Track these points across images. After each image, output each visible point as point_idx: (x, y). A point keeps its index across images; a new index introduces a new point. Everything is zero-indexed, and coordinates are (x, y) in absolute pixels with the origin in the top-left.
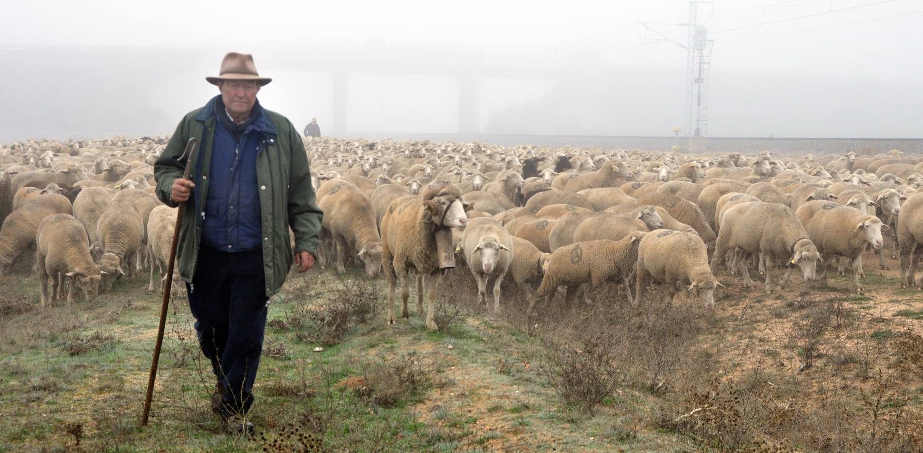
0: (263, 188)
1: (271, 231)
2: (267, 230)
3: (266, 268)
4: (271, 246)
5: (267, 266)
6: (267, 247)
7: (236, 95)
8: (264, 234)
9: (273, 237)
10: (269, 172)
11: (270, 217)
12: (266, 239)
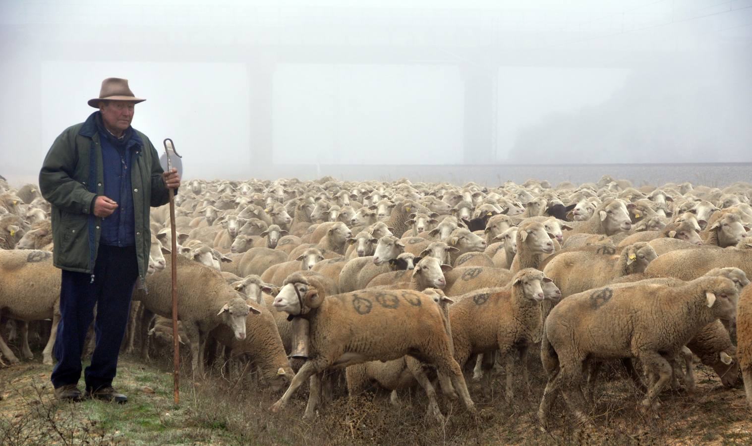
0: (136, 190)
1: (142, 226)
2: (139, 225)
3: (139, 258)
4: (142, 240)
5: (140, 256)
6: (139, 241)
7: (122, 114)
8: (136, 230)
9: (144, 233)
10: (140, 177)
11: (141, 215)
12: (138, 233)
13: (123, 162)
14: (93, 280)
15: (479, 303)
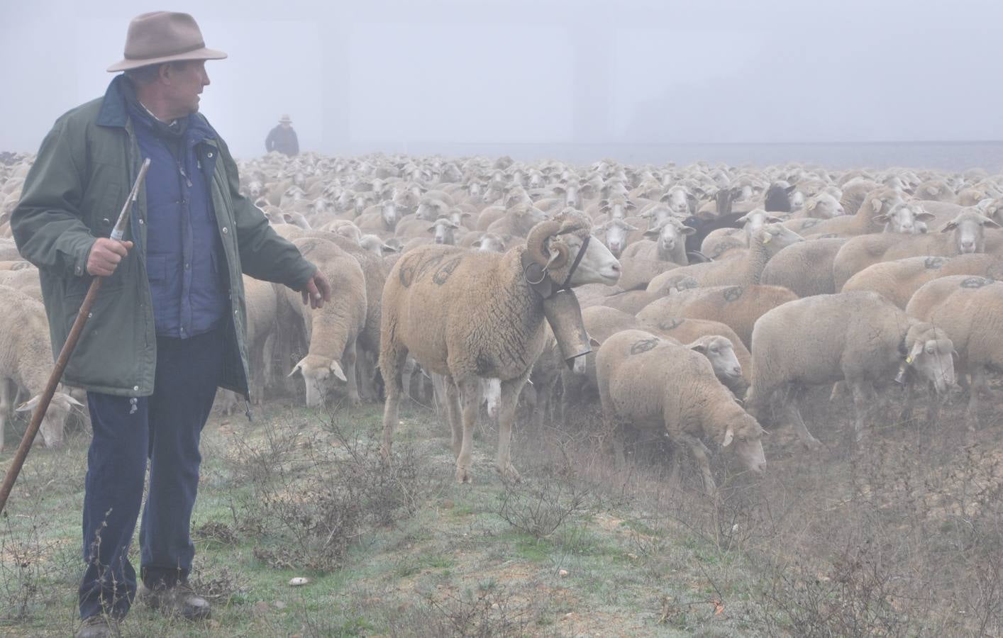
13: (183, 173)
14: (135, 408)
15: (730, 299)
